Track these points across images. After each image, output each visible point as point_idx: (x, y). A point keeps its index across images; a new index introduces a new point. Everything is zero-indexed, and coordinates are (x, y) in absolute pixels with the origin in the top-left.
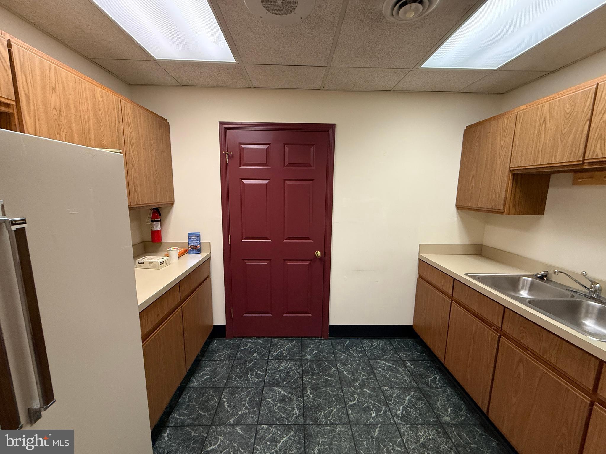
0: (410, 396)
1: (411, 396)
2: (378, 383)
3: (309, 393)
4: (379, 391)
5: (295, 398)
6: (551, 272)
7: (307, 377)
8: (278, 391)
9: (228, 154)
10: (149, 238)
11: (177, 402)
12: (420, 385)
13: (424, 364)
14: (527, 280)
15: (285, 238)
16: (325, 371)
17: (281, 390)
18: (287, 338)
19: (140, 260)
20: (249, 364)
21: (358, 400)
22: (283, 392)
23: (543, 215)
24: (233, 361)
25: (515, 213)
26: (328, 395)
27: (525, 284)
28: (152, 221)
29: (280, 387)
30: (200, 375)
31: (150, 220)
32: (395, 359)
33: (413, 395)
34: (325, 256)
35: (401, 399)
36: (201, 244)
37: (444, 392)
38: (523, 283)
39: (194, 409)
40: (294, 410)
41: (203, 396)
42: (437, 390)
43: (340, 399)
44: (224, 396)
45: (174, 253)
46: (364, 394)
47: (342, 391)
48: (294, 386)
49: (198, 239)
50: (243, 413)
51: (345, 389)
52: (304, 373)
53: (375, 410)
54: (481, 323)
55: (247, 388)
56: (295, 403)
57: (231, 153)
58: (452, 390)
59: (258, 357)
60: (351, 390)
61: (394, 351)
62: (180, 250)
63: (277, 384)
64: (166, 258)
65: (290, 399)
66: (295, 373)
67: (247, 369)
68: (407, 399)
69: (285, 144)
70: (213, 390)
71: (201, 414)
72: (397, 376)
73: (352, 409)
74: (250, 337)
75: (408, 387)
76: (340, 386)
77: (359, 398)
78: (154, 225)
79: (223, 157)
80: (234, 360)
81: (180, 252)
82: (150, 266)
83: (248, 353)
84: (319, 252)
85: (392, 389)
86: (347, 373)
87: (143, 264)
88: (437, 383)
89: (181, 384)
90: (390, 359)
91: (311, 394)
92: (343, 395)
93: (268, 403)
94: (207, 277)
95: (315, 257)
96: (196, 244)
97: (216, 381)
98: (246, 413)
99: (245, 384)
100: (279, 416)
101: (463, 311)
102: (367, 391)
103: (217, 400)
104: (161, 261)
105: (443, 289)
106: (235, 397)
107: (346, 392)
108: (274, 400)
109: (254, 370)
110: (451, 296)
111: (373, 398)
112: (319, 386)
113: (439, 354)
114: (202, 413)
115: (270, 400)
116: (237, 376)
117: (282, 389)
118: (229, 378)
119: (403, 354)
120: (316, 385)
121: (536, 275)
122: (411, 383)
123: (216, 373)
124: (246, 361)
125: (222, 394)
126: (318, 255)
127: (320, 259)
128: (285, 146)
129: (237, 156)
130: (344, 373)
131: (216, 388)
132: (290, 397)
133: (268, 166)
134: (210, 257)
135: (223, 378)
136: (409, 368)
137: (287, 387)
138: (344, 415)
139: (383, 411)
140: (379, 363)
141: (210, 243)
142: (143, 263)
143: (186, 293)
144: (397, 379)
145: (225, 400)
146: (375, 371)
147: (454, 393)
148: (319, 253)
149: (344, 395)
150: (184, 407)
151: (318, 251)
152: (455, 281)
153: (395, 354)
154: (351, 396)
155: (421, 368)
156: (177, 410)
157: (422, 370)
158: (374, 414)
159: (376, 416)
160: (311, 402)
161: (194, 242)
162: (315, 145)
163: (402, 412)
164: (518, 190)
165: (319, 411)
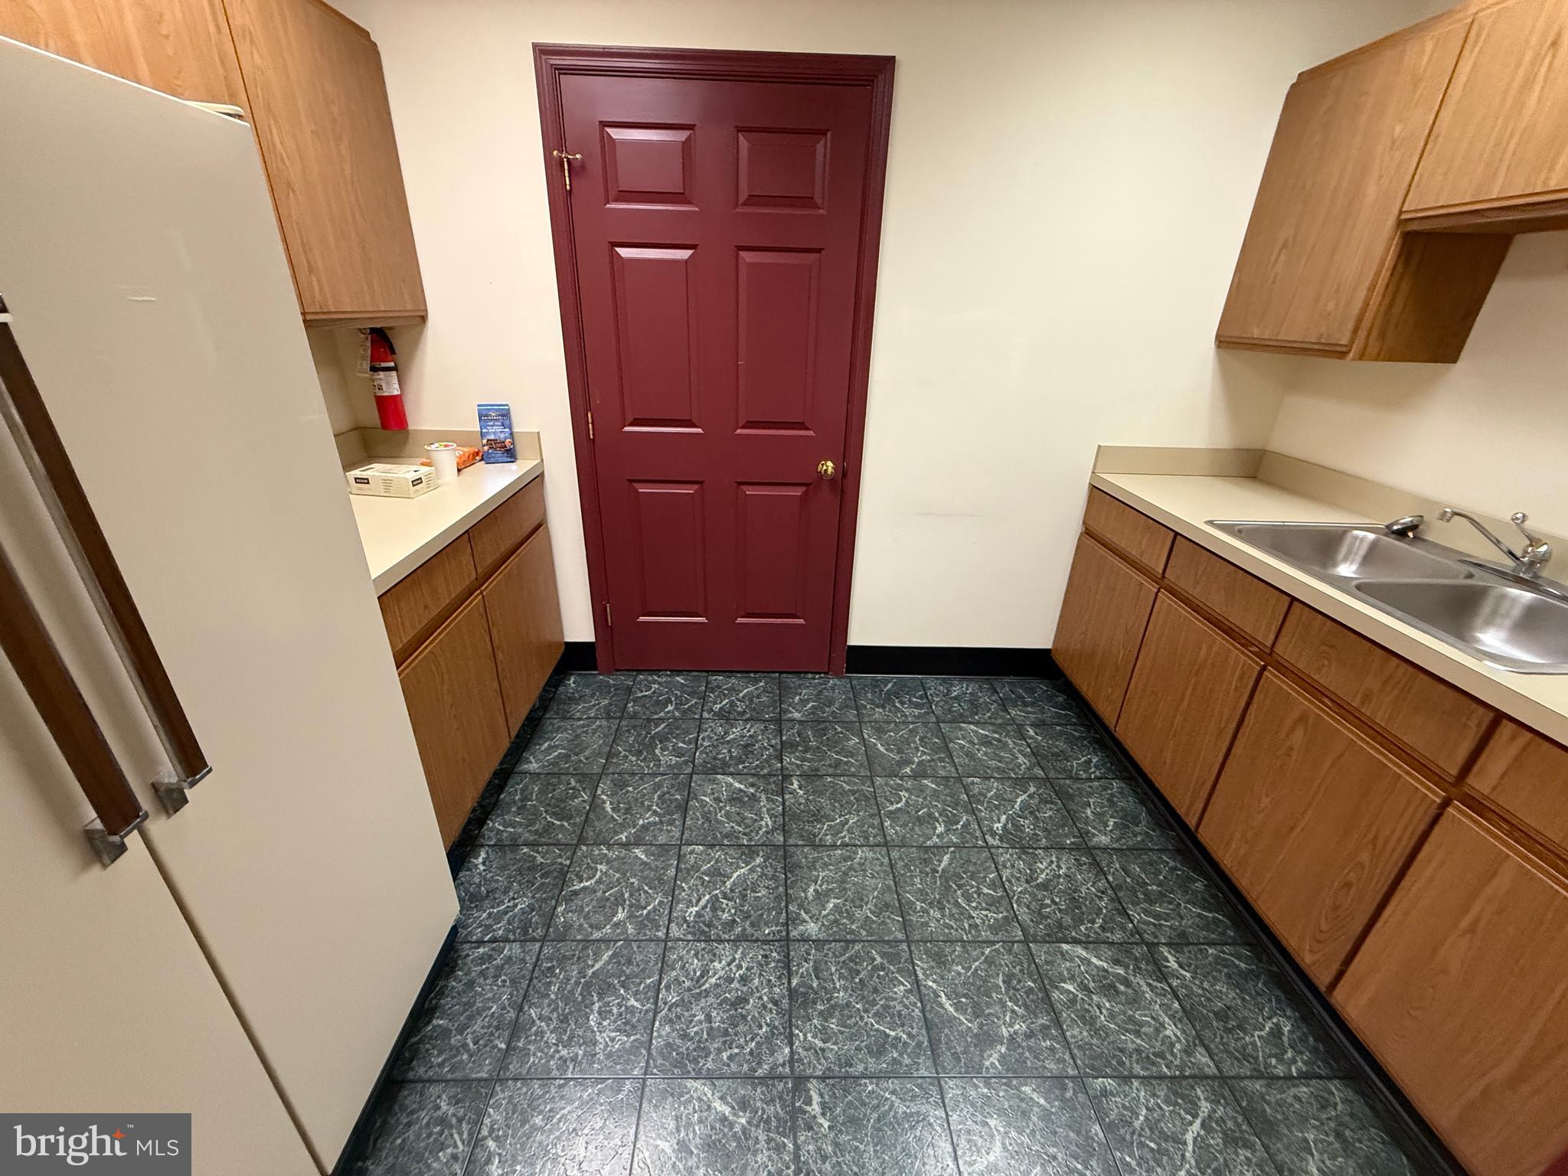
0: (1026, 795)
1: (1028, 796)
2: (957, 770)
3: (796, 786)
4: (958, 785)
5: (763, 797)
6: (1431, 517)
7: (793, 755)
8: (725, 783)
9: (569, 161)
10: (372, 417)
11: (497, 800)
12: (1052, 774)
13: (1065, 733)
14: (1363, 539)
15: (740, 425)
16: (832, 744)
17: (732, 781)
18: (744, 675)
19: (357, 473)
20: (656, 728)
21: (907, 801)
22: (737, 785)
23: (1455, 362)
24: (618, 721)
25: (1379, 355)
26: (841, 790)
27: (1355, 550)
28: (374, 369)
29: (731, 774)
30: (543, 748)
31: (366, 365)
32: (1000, 721)
33: (1034, 793)
34: (844, 475)
35: (1005, 800)
36: (515, 437)
37: (1105, 789)
38: (1352, 544)
39: (536, 814)
40: (762, 819)
41: (554, 790)
42: (1090, 784)
43: (867, 799)
44: (603, 789)
45: (446, 458)
46: (921, 791)
47: (873, 783)
48: (762, 773)
49: (507, 422)
50: (648, 823)
51: (879, 781)
52: (786, 747)
53: (943, 821)
54: (1224, 639)
55: (655, 775)
56: (765, 806)
57: (578, 156)
58: (1123, 785)
59: (677, 714)
60: (892, 782)
61: (999, 705)
62: (461, 453)
63: (722, 768)
64: (424, 470)
65: (754, 798)
66: (765, 748)
67: (653, 738)
68: (1019, 800)
69: (739, 129)
70: (577, 778)
71: (553, 824)
72: (1000, 756)
73: (893, 820)
74: (656, 671)
75: (1023, 778)
76: (869, 774)
77: (909, 798)
78: (381, 379)
79: (553, 169)
80: (621, 718)
81: (460, 457)
82: (387, 490)
83: (652, 705)
84: (830, 464)
85: (987, 782)
86: (887, 750)
87: (368, 483)
88: (1093, 770)
89: (501, 764)
90: (989, 721)
91: (800, 788)
92: (874, 792)
93: (703, 804)
94: (540, 526)
95: (821, 476)
96: (502, 436)
97: (581, 761)
98: (655, 823)
99: (648, 767)
100: (729, 829)
101: (1184, 611)
102: (930, 784)
103: (586, 797)
104: (414, 476)
105: (1143, 559)
106: (628, 792)
107: (881, 785)
108: (718, 800)
109: (667, 739)
110: (1160, 576)
111: (943, 797)
112: (819, 773)
113: (1106, 710)
114: (556, 822)
115: (707, 799)
116: (630, 751)
117: (734, 779)
118: (610, 756)
119: (1021, 711)
120: (812, 770)
121: (1388, 527)
122: (1032, 770)
123: (580, 744)
124: (649, 720)
125: (597, 786)
126: (826, 470)
127: (832, 481)
128: (740, 135)
129: (595, 166)
130: (878, 749)
131: (584, 775)
132: (752, 794)
133: (689, 202)
134: (542, 474)
135: (599, 754)
136: (1029, 741)
137: (747, 774)
138: (874, 828)
139: (961, 823)
140: (961, 729)
141: (538, 433)
142: (366, 481)
143: (489, 560)
144: (1000, 761)
145: (605, 797)
146: (951, 745)
147: (1127, 790)
148: (829, 466)
149: (877, 791)
150: (513, 809)
151: (826, 460)
152: (1176, 539)
153: (1003, 711)
154: (892, 793)
155: (1057, 740)
156: (498, 816)
157: (1061, 744)
158: (940, 829)
159: (946, 832)
160: (800, 804)
161: (496, 432)
162: (829, 134)
163: (1005, 825)
164: (1405, 287)
165: (818, 821)
